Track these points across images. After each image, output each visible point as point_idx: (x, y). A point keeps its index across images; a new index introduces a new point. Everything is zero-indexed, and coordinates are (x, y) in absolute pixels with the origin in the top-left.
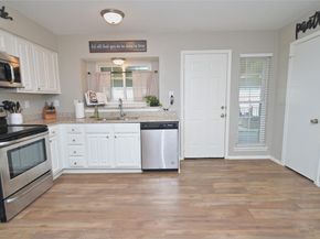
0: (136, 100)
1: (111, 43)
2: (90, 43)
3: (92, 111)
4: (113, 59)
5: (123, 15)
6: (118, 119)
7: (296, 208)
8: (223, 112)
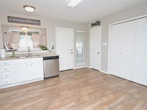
0: (34, 47)
1: (21, 19)
2: (8, 17)
3: (11, 53)
4: (22, 27)
5: (34, 8)
6: (27, 57)
7: (98, 78)
8: (72, 51)
